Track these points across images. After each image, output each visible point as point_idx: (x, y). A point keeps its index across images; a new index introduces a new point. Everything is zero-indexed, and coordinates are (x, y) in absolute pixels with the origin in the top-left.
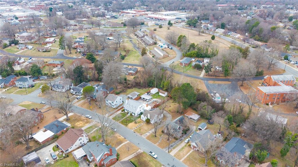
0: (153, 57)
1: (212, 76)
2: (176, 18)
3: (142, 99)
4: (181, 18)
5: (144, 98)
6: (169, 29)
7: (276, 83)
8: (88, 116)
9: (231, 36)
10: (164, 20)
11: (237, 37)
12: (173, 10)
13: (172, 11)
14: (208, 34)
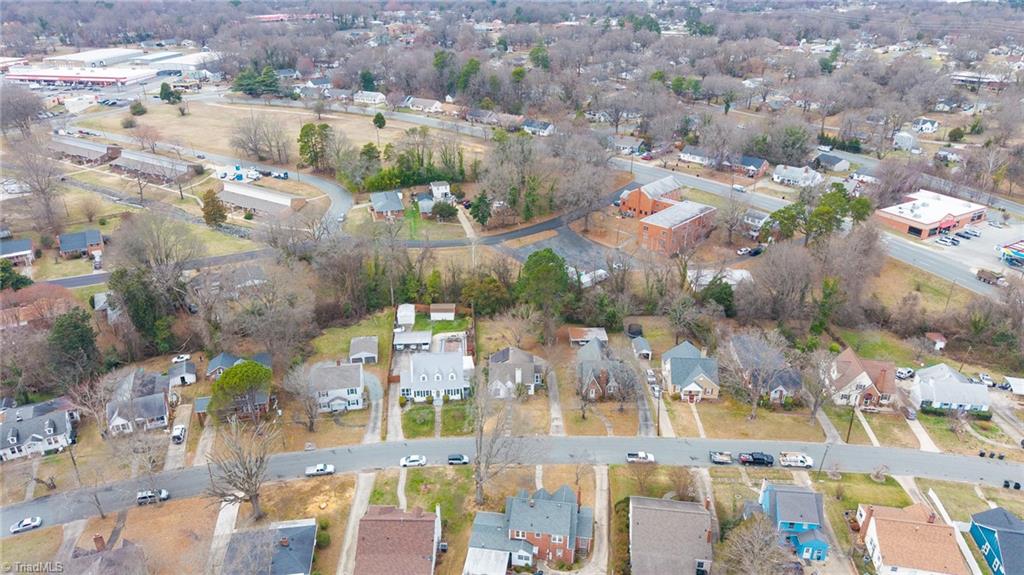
0: (249, 217)
1: (496, 228)
2: (158, 74)
3: (401, 351)
4: (180, 72)
5: (407, 346)
6: (183, 114)
7: (655, 202)
8: (320, 466)
9: (415, 108)
10: (123, 84)
11: (433, 110)
12: (103, 45)
13: (101, 47)
14: (342, 112)
